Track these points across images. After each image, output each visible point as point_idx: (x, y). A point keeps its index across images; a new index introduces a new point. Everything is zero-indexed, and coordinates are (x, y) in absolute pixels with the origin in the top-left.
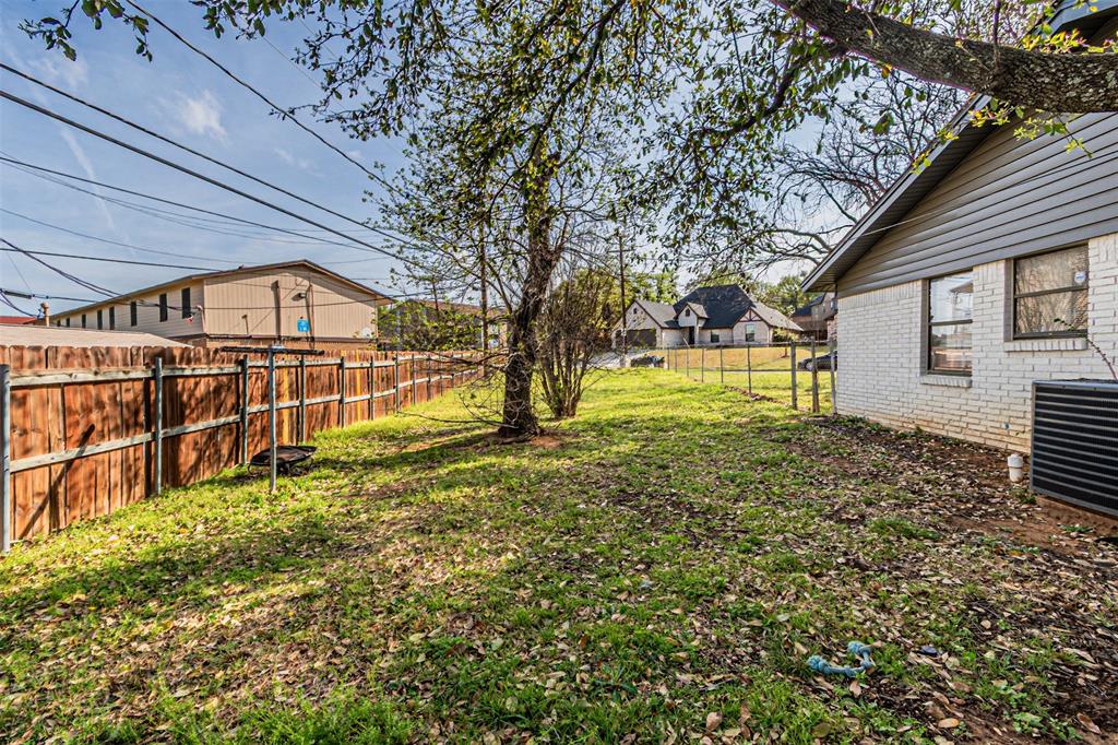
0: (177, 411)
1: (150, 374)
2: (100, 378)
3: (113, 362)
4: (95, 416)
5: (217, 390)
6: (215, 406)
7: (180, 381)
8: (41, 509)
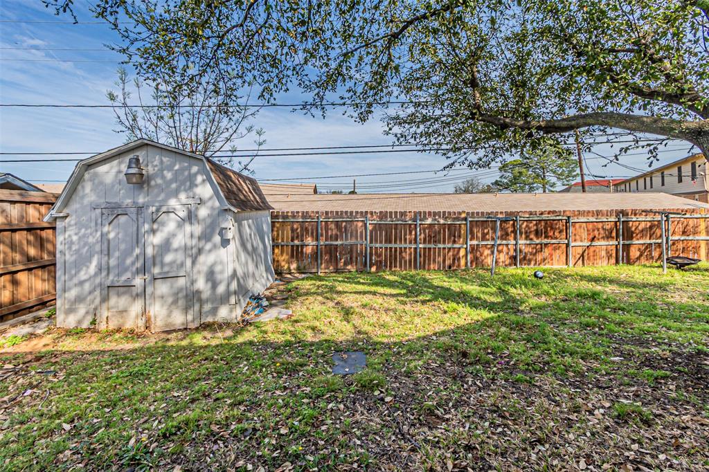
0: (629, 234)
1: (617, 220)
2: (598, 220)
3: (603, 215)
4: (596, 232)
5: (651, 227)
6: (650, 234)
7: (631, 223)
8: (579, 259)
